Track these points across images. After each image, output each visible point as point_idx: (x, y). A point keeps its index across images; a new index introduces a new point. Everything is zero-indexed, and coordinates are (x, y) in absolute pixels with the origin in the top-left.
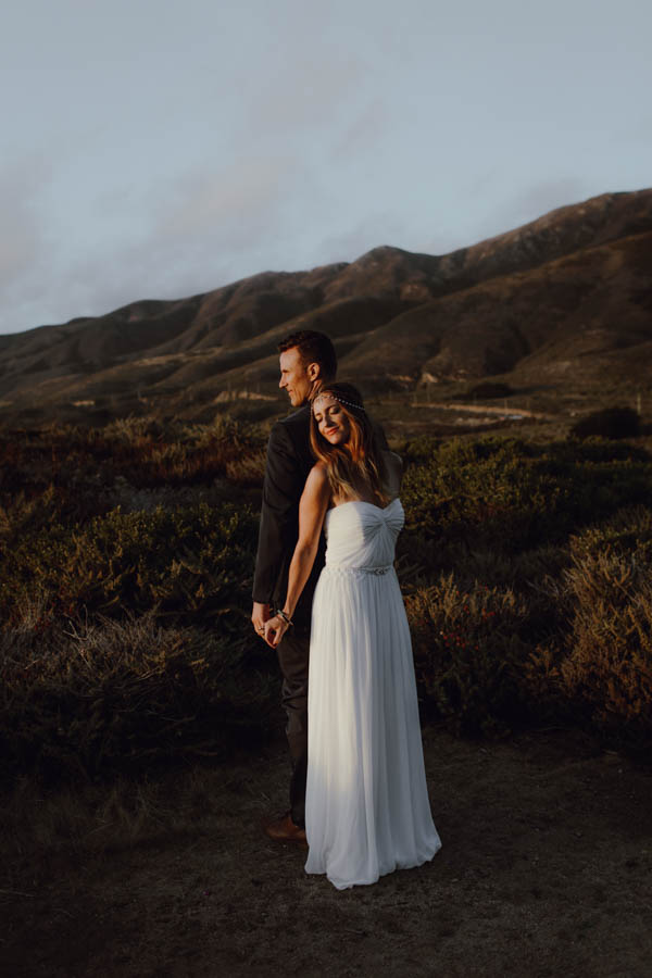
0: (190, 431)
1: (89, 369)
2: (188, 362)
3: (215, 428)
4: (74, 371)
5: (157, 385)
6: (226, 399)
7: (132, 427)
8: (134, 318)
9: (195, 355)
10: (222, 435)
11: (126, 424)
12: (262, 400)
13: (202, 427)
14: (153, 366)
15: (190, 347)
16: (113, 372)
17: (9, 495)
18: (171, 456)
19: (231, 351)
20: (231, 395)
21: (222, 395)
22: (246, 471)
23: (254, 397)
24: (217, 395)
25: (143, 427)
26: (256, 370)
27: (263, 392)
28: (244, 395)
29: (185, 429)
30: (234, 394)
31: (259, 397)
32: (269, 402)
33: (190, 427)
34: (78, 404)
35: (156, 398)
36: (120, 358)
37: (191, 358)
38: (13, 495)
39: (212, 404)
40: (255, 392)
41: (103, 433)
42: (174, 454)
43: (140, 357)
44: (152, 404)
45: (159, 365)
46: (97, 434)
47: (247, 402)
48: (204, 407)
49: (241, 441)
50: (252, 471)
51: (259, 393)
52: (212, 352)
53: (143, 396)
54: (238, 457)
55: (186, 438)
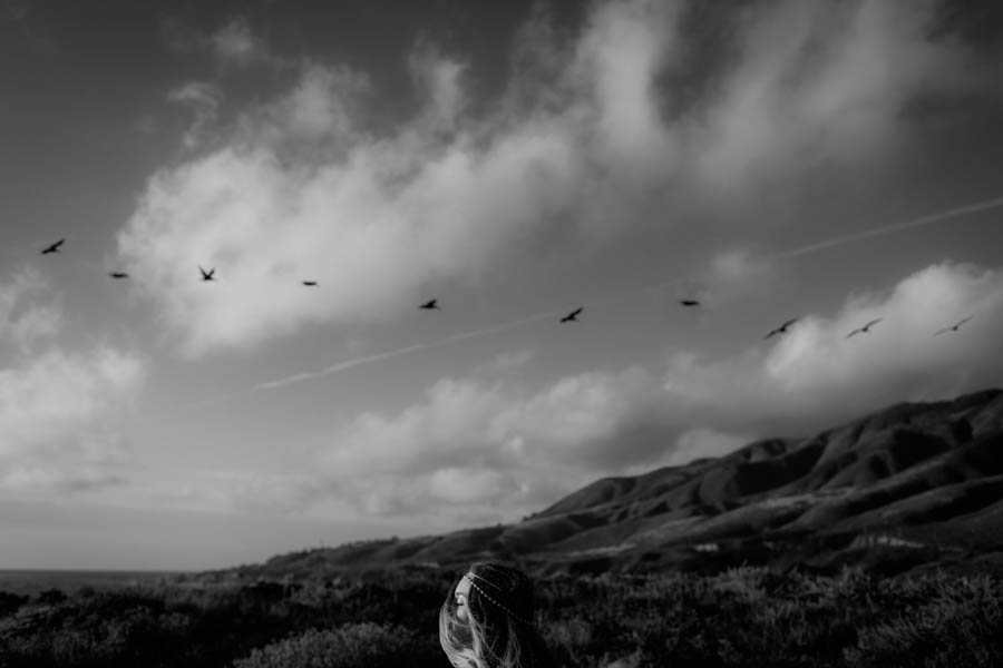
0: (813, 586)
1: (711, 512)
2: (818, 503)
3: (843, 582)
4: (695, 513)
5: (784, 528)
6: (863, 544)
7: (746, 578)
8: (756, 458)
9: (824, 495)
10: (852, 592)
11: (738, 574)
12: (905, 547)
13: (827, 580)
14: (777, 509)
15: (819, 486)
16: (736, 515)
17: (593, 657)
18: (787, 616)
19: (866, 491)
20: (867, 539)
21: (857, 539)
22: (882, 640)
23: (897, 542)
24: (852, 540)
25: (757, 579)
26: (896, 511)
27: (906, 537)
28: (883, 540)
29: (807, 582)
30: (871, 539)
31: (901, 543)
32: (915, 550)
33: (813, 579)
34: (700, 548)
35: (781, 543)
36: (742, 500)
37: (819, 499)
38: (597, 659)
39: (847, 550)
40: (896, 536)
41: (713, 583)
42: (791, 614)
43: (764, 498)
44: (779, 549)
45: (785, 508)
46: (706, 585)
47: (887, 549)
48: (837, 553)
49: (876, 600)
50: (890, 640)
51: (902, 538)
52: (842, 493)
53: (768, 540)
54: (872, 621)
55: (807, 592)
